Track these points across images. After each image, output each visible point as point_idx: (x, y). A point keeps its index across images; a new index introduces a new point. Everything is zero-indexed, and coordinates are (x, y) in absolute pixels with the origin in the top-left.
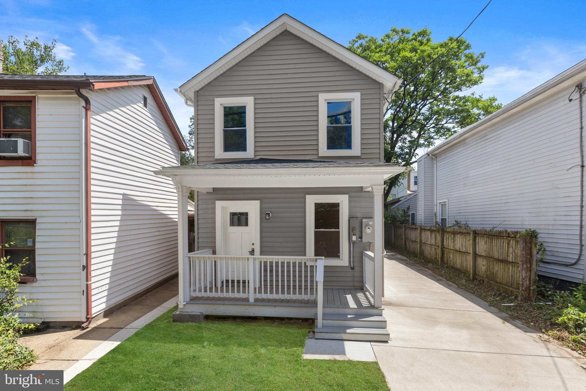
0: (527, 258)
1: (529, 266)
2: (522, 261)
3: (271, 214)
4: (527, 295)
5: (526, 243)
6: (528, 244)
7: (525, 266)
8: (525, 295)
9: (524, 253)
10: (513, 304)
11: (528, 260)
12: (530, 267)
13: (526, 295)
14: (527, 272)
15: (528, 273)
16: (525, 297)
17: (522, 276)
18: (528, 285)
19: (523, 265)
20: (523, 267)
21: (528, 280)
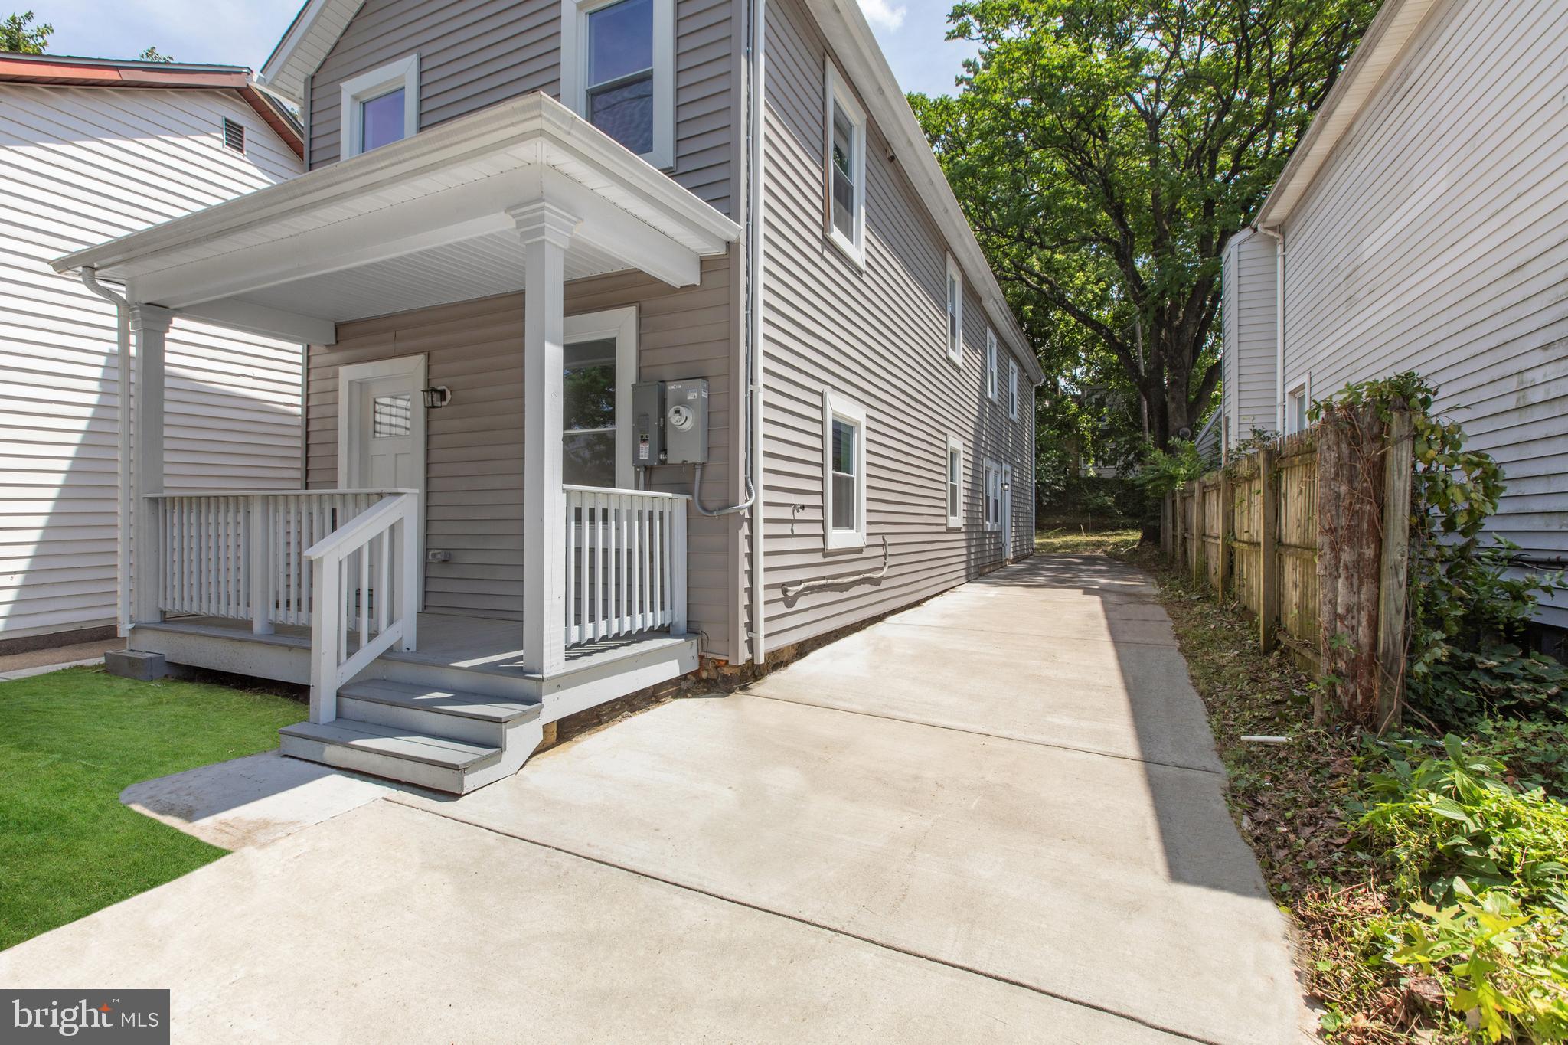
0: (1361, 512)
1: (1369, 552)
2: (1332, 531)
3: (448, 393)
4: (1360, 698)
5: (1355, 441)
6: (1366, 447)
7: (1347, 556)
8: (1345, 700)
9: (1344, 489)
10: (1282, 739)
11: (1365, 526)
12: (1378, 557)
13: (1354, 696)
14: (1361, 584)
15: (1364, 590)
16: (1346, 706)
17: (1333, 603)
18: (1366, 650)
19: (1335, 548)
20: (1337, 558)
21: (1364, 623)
